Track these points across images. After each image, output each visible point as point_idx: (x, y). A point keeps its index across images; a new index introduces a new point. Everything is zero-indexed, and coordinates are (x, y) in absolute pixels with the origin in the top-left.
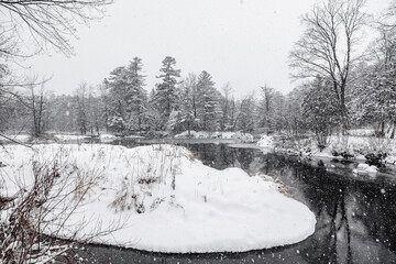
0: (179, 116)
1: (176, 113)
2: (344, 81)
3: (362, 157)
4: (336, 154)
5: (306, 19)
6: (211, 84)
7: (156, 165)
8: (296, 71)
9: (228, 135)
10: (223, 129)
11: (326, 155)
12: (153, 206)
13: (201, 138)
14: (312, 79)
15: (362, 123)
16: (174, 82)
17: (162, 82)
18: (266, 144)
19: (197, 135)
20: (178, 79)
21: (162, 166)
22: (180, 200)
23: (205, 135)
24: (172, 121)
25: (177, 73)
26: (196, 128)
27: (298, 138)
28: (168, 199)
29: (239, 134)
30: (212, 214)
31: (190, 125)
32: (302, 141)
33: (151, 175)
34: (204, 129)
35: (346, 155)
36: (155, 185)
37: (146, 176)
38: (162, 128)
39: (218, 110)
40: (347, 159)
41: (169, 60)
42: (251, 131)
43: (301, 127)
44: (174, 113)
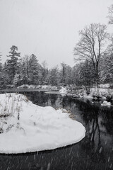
0: (19, 77)
1: (18, 75)
2: (97, 63)
3: (105, 98)
4: (94, 97)
5: (81, 33)
6: (36, 61)
7: (9, 107)
8: (77, 57)
9: (45, 87)
10: (42, 84)
11: (90, 97)
12: (8, 129)
13: (31, 89)
14: (84, 61)
15: (105, 82)
16: (17, 59)
17: (10, 59)
18: (63, 91)
19: (29, 87)
20: (19, 58)
21: (12, 107)
22: (22, 125)
23: (33, 87)
24: (16, 80)
25: (18, 55)
26: (29, 84)
27: (77, 89)
28: (16, 125)
29: (50, 86)
30: (38, 131)
31: (25, 82)
32: (80, 91)
33: (6, 112)
34: (33, 84)
35: (98, 97)
36: (9, 118)
37: (4, 113)
38: (10, 83)
39: (40, 74)
40: (99, 99)
41: (14, 48)
42: (56, 84)
43: (79, 84)
44: (17, 75)
